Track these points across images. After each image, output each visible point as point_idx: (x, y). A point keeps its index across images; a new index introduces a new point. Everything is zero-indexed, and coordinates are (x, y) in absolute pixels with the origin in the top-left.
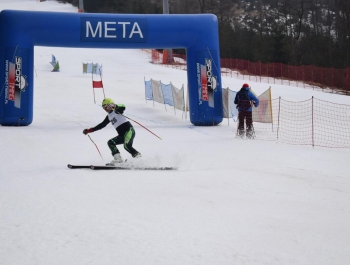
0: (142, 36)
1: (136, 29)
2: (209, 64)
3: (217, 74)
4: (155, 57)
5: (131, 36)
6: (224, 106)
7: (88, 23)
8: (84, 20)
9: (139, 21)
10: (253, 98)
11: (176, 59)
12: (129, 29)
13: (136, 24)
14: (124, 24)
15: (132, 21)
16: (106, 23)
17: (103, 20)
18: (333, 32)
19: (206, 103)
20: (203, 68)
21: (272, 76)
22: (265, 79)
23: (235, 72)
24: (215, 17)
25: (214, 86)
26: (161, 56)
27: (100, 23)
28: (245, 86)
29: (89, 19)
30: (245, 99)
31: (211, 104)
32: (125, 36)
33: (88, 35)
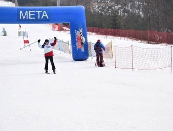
0: (48, 18)
1: (45, 14)
2: (81, 30)
3: (85, 35)
4: (54, 27)
5: (42, 18)
6: (89, 51)
7: (21, 12)
8: (19, 10)
9: (46, 10)
10: (102, 46)
11: (65, 28)
12: (41, 14)
13: (45, 11)
14: (39, 12)
15: (43, 10)
16: (30, 12)
17: (28, 10)
18: (141, 13)
19: (80, 50)
20: (78, 32)
21: (112, 35)
22: (108, 37)
23: (94, 34)
24: (83, 7)
25: (84, 41)
26: (57, 27)
27: (27, 12)
28: (99, 41)
29: (21, 10)
30: (99, 47)
31: (83, 50)
32: (39, 18)
33: (21, 18)
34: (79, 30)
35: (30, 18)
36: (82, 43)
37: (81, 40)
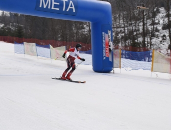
0: (74, 11)
1: (71, 6)
2: (110, 33)
5: (68, 10)
13: (71, 2)
14: (64, 1)
19: (107, 58)
20: (107, 36)
25: (112, 48)
32: (64, 10)
33: (41, 6)
34: (107, 33)
35: (53, 8)
36: (110, 50)
37: (110, 46)
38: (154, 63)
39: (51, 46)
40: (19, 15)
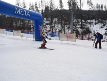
13: (28, 12)
14: (25, 11)
34: (41, 26)
35: (21, 14)
38: (60, 38)
39: (14, 30)
40: (7, 16)
